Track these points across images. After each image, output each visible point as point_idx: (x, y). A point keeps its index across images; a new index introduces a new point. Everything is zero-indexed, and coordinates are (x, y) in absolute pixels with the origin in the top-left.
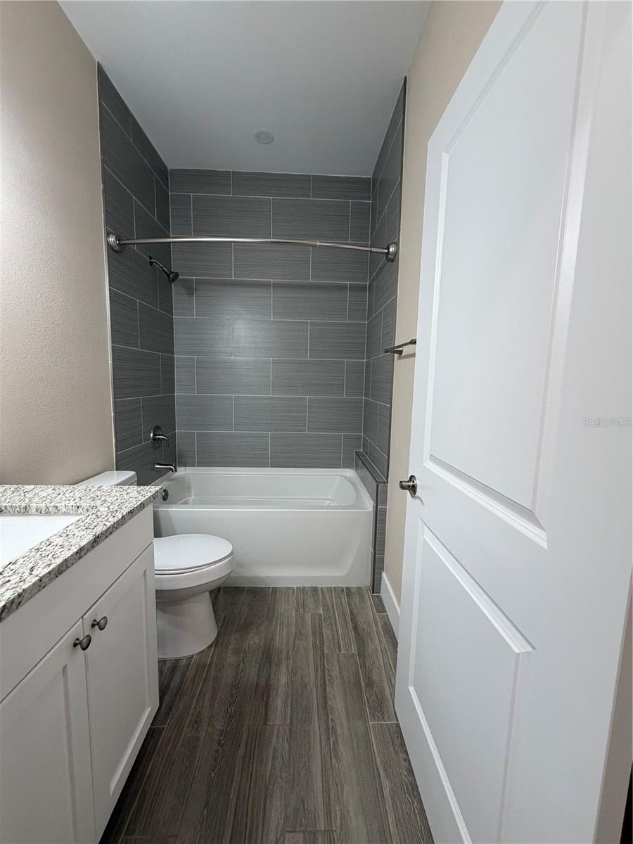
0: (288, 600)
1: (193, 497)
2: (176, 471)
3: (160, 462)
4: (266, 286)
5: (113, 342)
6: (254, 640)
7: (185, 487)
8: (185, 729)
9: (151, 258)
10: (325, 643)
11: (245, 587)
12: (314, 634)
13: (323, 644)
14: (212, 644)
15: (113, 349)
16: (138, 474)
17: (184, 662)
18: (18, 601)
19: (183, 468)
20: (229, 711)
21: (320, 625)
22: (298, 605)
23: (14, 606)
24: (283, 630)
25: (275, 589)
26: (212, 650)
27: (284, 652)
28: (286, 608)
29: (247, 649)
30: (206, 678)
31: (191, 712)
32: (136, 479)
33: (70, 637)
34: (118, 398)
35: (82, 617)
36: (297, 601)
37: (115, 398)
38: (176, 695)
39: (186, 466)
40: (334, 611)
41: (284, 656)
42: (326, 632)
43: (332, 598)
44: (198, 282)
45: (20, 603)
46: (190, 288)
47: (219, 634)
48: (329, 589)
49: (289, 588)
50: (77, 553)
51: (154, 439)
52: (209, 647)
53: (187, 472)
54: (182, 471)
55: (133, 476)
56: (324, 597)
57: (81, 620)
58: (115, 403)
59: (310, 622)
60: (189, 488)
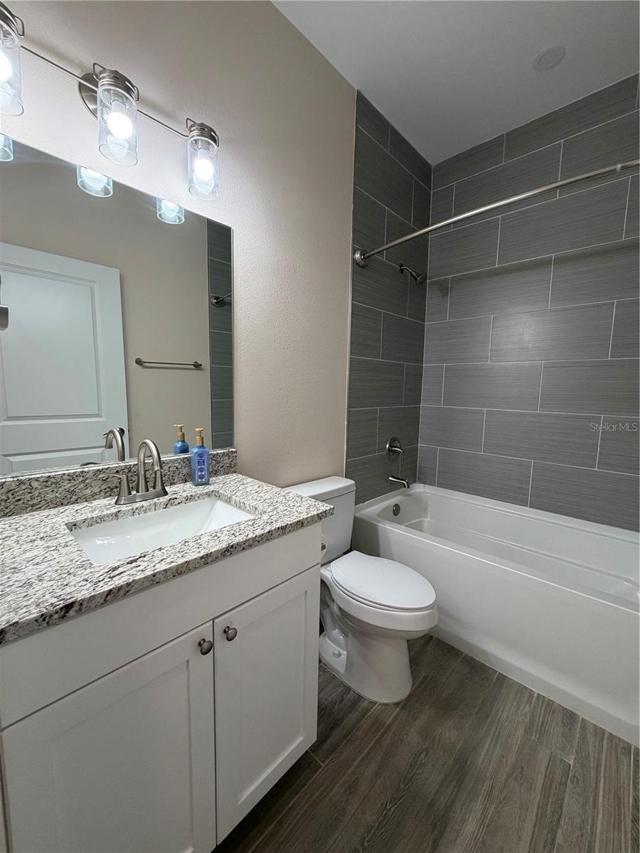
0: (518, 707)
1: (428, 519)
2: (408, 487)
3: (394, 475)
4: (546, 263)
5: (351, 353)
6: (449, 732)
7: (421, 506)
8: (336, 787)
9: (402, 265)
10: (562, 822)
11: (462, 653)
12: (546, 792)
13: (559, 820)
14: (401, 702)
15: (351, 361)
16: (356, 484)
17: (365, 704)
18: (127, 589)
19: (422, 485)
20: (388, 808)
21: (563, 784)
22: (532, 722)
23: (122, 593)
24: (495, 747)
25: (502, 678)
26: (398, 709)
27: (487, 783)
28: (510, 716)
29: (437, 738)
30: (378, 741)
31: (351, 770)
32: (355, 489)
33: (195, 635)
34: (352, 407)
35: (213, 620)
36: (533, 716)
37: (349, 408)
38: (345, 737)
39: (425, 484)
40: (597, 777)
41: (484, 790)
42: (571, 805)
43: (600, 753)
44: (453, 280)
45: (128, 591)
46: (444, 288)
47: (411, 695)
48: (599, 733)
49: (525, 688)
50: (202, 558)
51: (389, 450)
52: (396, 704)
53: (426, 491)
54: (418, 488)
55: (352, 485)
56: (583, 739)
57: (211, 622)
58: (349, 412)
59: (544, 764)
60: (426, 508)
